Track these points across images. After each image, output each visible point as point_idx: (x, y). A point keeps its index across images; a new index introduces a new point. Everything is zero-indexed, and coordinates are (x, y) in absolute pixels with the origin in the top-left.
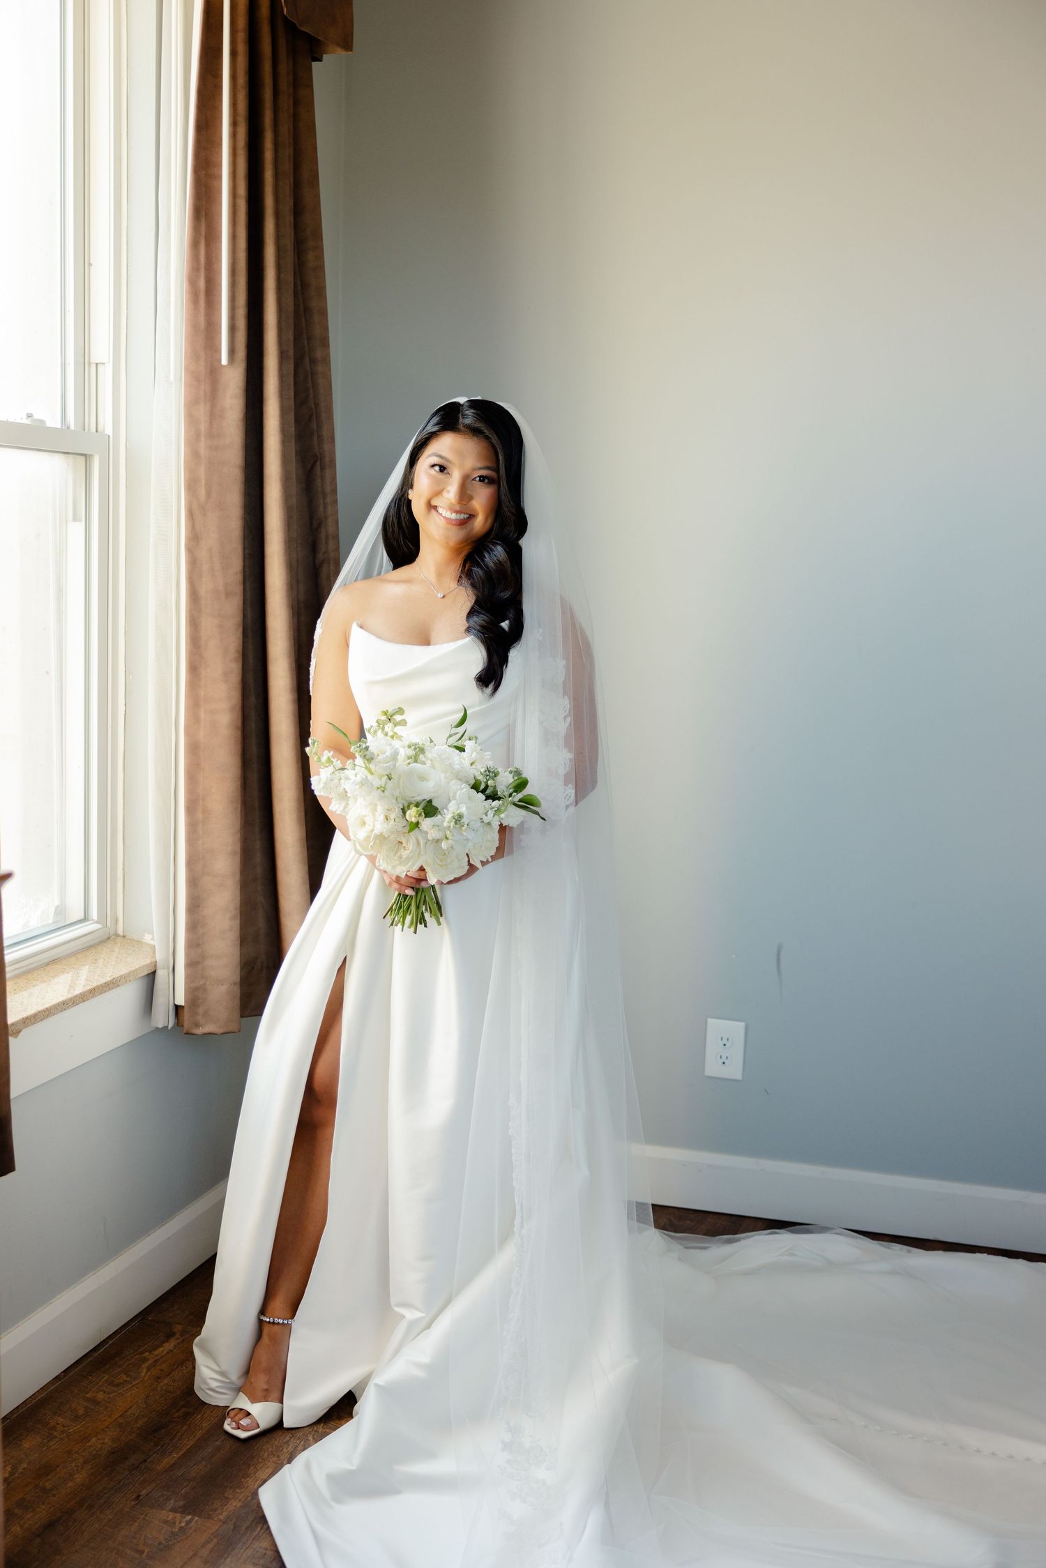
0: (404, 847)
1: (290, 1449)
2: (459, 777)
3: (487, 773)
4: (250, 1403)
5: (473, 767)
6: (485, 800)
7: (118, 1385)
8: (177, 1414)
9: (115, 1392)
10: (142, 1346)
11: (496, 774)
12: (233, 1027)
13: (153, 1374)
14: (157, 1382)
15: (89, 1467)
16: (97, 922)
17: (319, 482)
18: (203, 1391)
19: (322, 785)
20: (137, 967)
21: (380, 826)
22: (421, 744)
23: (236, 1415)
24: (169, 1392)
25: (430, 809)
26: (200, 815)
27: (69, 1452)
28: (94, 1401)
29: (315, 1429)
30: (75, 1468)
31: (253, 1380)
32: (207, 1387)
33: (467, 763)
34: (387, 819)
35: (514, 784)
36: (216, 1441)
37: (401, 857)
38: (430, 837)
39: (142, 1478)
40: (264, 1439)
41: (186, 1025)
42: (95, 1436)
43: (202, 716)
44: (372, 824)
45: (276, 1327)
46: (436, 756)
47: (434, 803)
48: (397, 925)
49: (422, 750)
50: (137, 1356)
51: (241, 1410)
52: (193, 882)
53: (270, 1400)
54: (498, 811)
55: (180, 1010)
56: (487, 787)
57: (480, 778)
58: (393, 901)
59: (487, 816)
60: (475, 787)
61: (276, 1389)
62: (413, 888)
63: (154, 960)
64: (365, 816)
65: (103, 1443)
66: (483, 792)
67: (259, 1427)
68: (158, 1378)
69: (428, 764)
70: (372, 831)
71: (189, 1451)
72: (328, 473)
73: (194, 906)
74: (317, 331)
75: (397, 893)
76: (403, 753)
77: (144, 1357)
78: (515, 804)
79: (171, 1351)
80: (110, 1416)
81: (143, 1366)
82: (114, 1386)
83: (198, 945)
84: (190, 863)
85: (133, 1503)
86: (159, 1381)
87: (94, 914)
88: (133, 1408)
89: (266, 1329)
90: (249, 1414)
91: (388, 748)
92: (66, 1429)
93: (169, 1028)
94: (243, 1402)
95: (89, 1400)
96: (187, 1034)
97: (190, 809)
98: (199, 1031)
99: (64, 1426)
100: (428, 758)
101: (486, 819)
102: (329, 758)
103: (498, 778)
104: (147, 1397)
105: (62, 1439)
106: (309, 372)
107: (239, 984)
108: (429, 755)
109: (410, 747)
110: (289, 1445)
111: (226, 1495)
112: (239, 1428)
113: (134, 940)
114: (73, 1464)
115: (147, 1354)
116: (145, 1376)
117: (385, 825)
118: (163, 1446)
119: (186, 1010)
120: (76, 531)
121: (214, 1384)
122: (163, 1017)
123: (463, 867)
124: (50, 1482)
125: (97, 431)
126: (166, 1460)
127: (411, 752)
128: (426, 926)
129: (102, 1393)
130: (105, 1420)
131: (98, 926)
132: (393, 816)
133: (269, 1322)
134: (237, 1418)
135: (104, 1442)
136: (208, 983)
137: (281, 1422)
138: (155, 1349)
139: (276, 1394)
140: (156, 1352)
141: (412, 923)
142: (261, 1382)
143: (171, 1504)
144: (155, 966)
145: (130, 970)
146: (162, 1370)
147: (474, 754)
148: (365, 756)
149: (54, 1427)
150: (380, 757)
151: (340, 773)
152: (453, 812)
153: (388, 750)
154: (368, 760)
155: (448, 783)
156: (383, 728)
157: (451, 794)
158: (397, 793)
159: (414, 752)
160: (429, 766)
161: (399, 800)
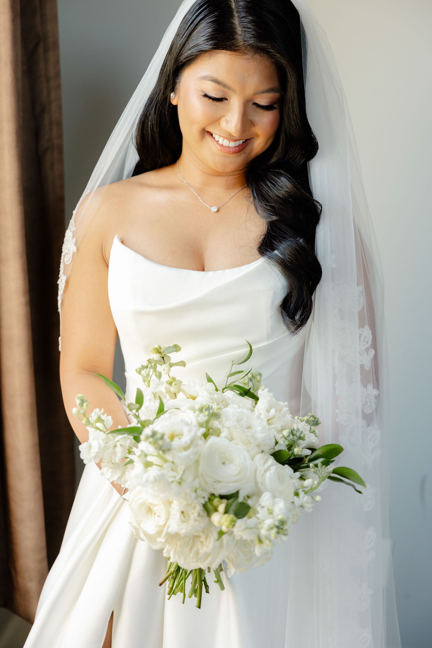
2: (261, 448)
3: (291, 436)
5: (272, 426)
6: (293, 473)
11: (300, 438)
19: (92, 455)
21: (174, 524)
22: (212, 405)
33: (264, 420)
34: (184, 515)
35: (324, 451)
37: (197, 553)
46: (234, 423)
49: (216, 415)
54: (311, 490)
56: (291, 454)
57: (283, 444)
59: (298, 497)
60: (278, 456)
64: (151, 504)
66: (288, 462)
69: (224, 433)
76: (196, 418)
78: (329, 477)
100: (222, 425)
102: (99, 417)
109: (201, 410)
117: (182, 524)
127: (203, 417)
132: (192, 514)
147: (272, 411)
150: (176, 443)
151: (115, 438)
152: (268, 510)
153: (186, 432)
154: (164, 451)
155: (253, 460)
156: (155, 368)
157: (259, 479)
158: (196, 484)
159: (207, 417)
160: (226, 437)
161: (199, 492)
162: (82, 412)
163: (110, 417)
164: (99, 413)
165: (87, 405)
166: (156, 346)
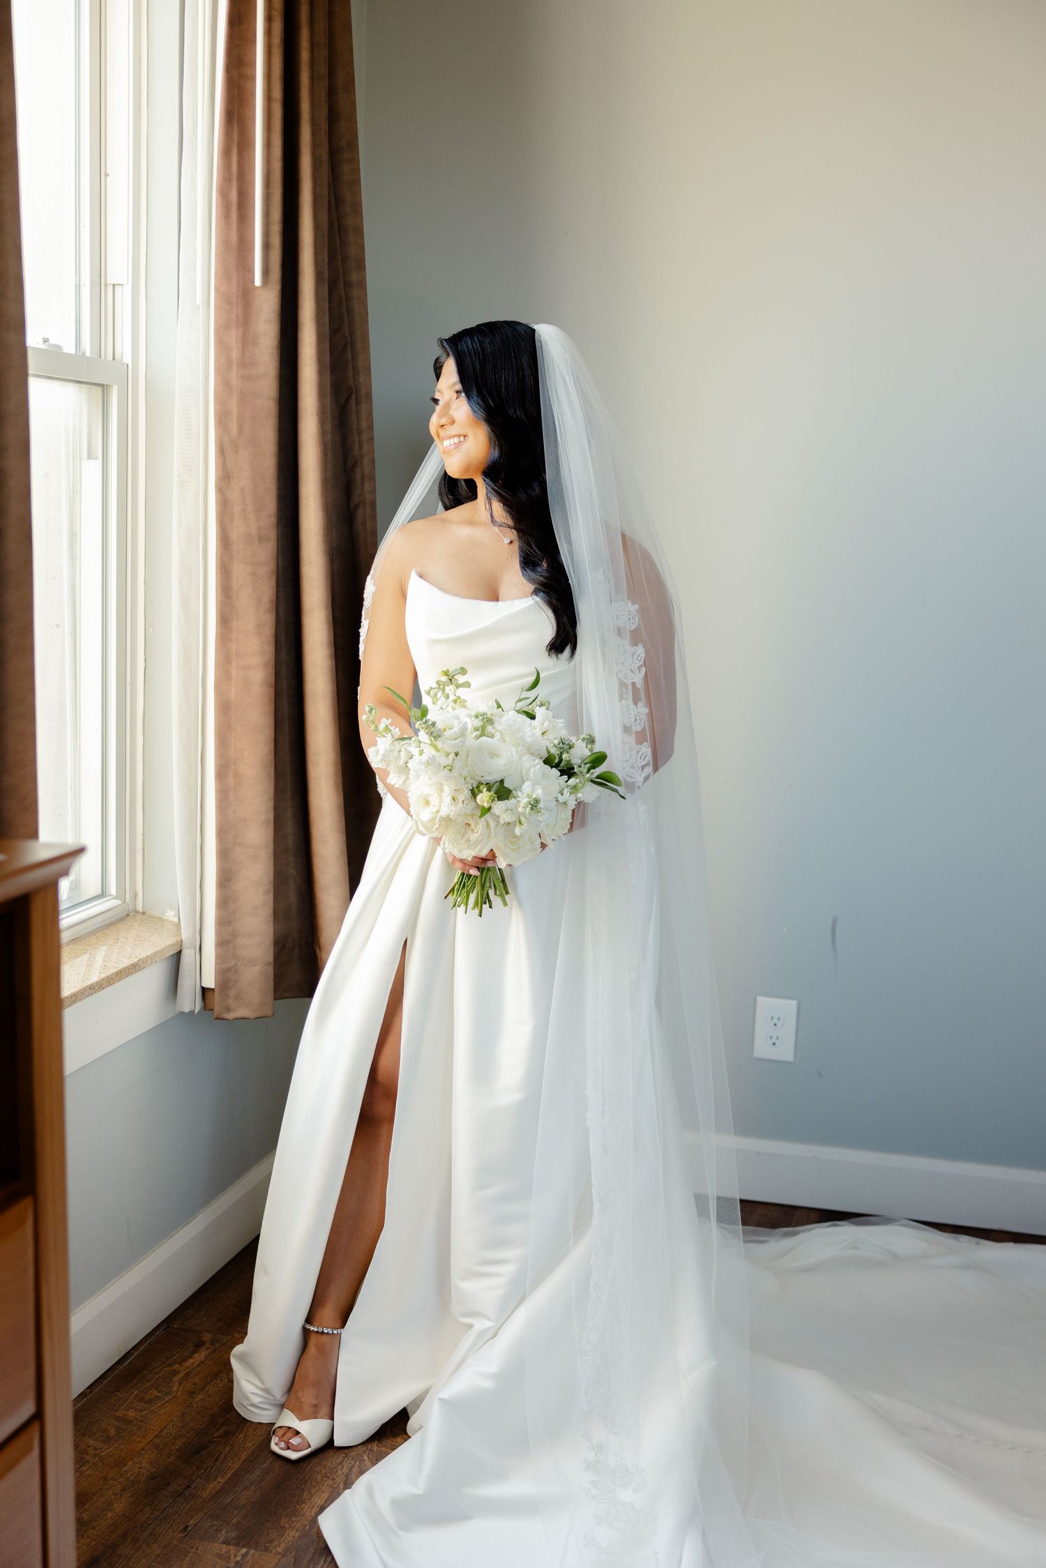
0: (472, 829)
1: (345, 1470)
2: (530, 751)
3: (561, 745)
4: (298, 1421)
5: (546, 737)
6: (560, 776)
7: (150, 1402)
8: (218, 1433)
9: (146, 1409)
10: (171, 1358)
11: (571, 747)
12: (267, 1011)
13: (186, 1388)
14: (192, 1397)
15: (128, 1495)
16: (116, 898)
17: (354, 417)
18: (245, 1407)
19: (380, 758)
20: (163, 946)
21: (447, 809)
22: (489, 714)
23: (284, 1435)
24: (206, 1408)
25: (502, 792)
26: (231, 781)
27: (105, 1479)
28: (127, 1421)
29: (369, 1448)
30: (113, 1497)
31: (299, 1395)
32: (249, 1403)
33: (538, 732)
34: (454, 800)
35: (591, 758)
36: (264, 1463)
37: (469, 840)
38: (502, 821)
39: (188, 1507)
40: (315, 1460)
41: (216, 1009)
42: (131, 1460)
43: (234, 672)
44: (437, 805)
45: (324, 1338)
46: (506, 727)
47: (506, 785)
48: (459, 906)
49: (490, 721)
50: (167, 1369)
51: (290, 1428)
52: (224, 854)
53: (319, 1416)
54: (574, 788)
55: (208, 994)
56: (561, 760)
57: (554, 751)
58: (456, 880)
59: (562, 794)
60: (548, 761)
61: (327, 1406)
62: (478, 868)
63: (179, 939)
64: (428, 795)
65: (140, 1468)
66: (557, 766)
67: (310, 1447)
68: (193, 1393)
69: (498, 736)
70: (438, 812)
71: (234, 1475)
72: (364, 406)
73: (226, 879)
74: (352, 251)
75: (460, 872)
76: (471, 723)
77: (175, 1370)
78: (592, 781)
79: (202, 1362)
80: (144, 1437)
81: (175, 1379)
82: (145, 1402)
83: (230, 922)
84: (221, 832)
85: (181, 1535)
86: (194, 1396)
87: (112, 888)
88: (169, 1427)
89: (313, 1340)
90: (298, 1433)
91: (456, 722)
92: (99, 1452)
93: (196, 1012)
94: (289, 1420)
95: (119, 1419)
96: (217, 1018)
97: (221, 774)
98: (231, 1016)
99: (95, 1449)
100: (496, 730)
101: (561, 799)
102: (387, 726)
103: (573, 751)
104: (183, 1414)
105: (95, 1464)
106: (344, 297)
107: (272, 965)
108: (498, 726)
109: (477, 717)
110: (343, 1467)
111: (281, 1524)
112: (289, 1448)
113: (155, 917)
114: (111, 1492)
115: (177, 1365)
116: (177, 1391)
117: (453, 808)
118: (206, 1470)
119: (216, 993)
120: (92, 470)
121: (256, 1400)
122: (189, 1001)
123: (535, 849)
124: (87, 1513)
125: (114, 360)
126: (211, 1486)
127: (478, 723)
128: (491, 907)
129: (133, 1411)
130: (139, 1442)
131: (118, 902)
132: (461, 798)
133: (317, 1332)
134: (285, 1438)
135: (141, 1466)
136: (239, 964)
137: (331, 1440)
138: (185, 1360)
139: (326, 1410)
140: (187, 1364)
141: (476, 904)
142: (308, 1397)
143: (223, 1535)
144: (181, 945)
145: (156, 950)
146: (195, 1384)
147: (546, 724)
148: (431, 734)
149: (85, 1450)
150: (448, 733)
151: (400, 744)
152: (528, 795)
153: (456, 725)
154: (435, 737)
155: (520, 759)
156: (444, 690)
157: (524, 773)
158: (465, 773)
159: (482, 723)
160: (498, 740)
161: (468, 779)
162: (371, 719)
163: (398, 729)
164: (388, 723)
165: (375, 712)
166: (445, 669)
